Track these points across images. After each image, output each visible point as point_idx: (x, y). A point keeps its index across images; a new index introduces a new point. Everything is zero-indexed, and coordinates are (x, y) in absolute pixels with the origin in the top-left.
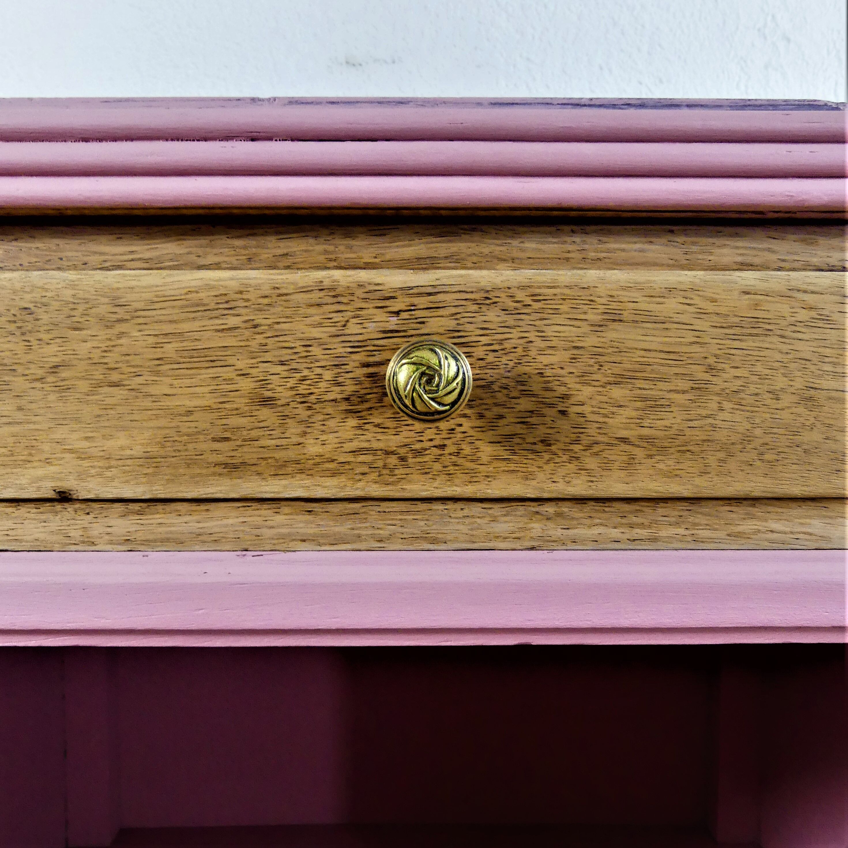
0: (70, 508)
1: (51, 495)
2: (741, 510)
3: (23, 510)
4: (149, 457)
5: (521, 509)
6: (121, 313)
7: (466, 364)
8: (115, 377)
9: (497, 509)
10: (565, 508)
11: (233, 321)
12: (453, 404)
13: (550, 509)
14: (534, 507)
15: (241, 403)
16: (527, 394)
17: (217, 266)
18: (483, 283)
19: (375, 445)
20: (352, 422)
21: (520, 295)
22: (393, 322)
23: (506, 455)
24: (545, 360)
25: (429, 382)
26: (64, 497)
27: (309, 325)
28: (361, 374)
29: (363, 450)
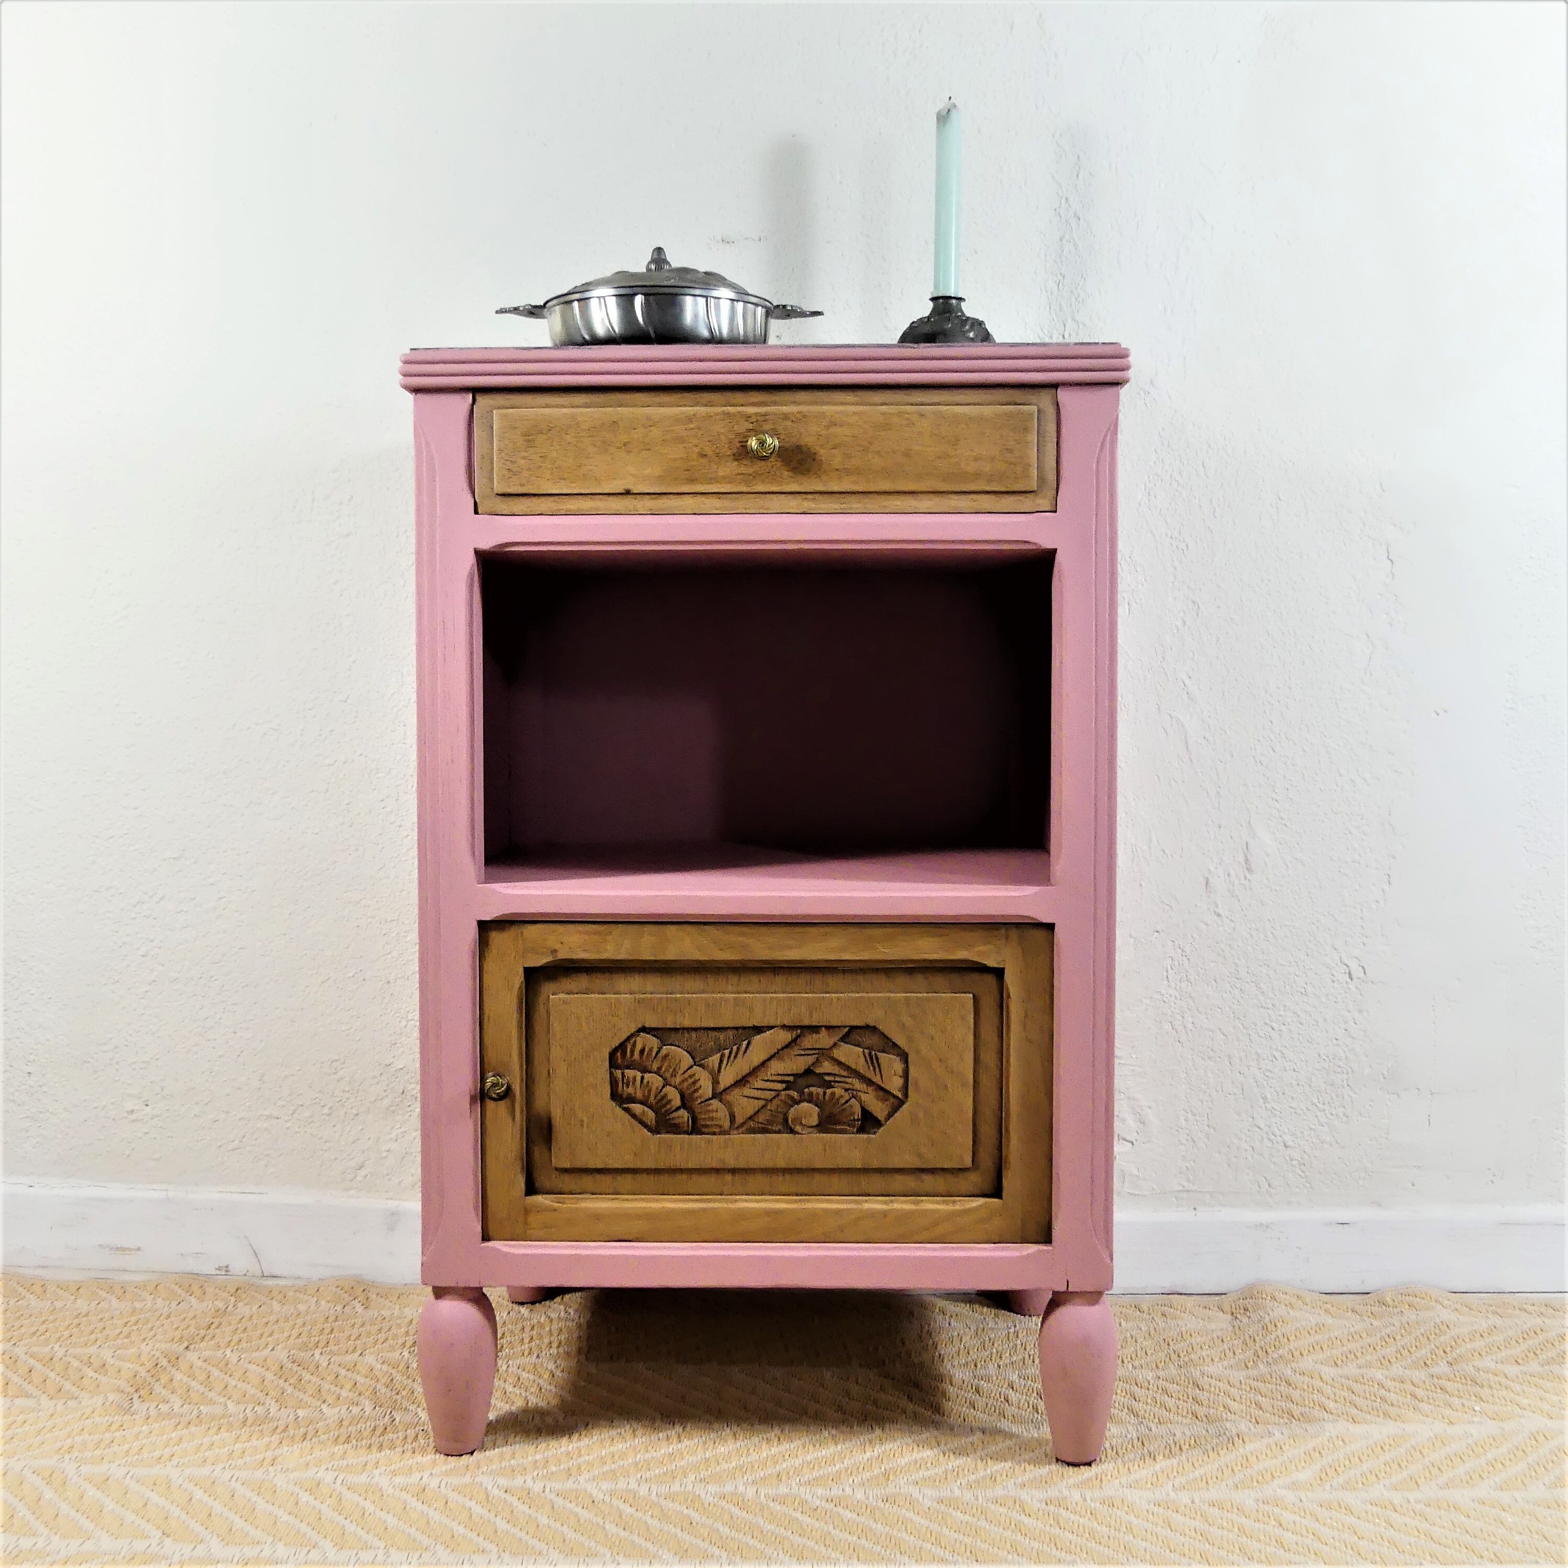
0: (629, 496)
1: (623, 491)
2: (883, 497)
3: (611, 498)
4: (660, 476)
5: (799, 497)
6: (650, 423)
7: (777, 443)
8: (648, 447)
9: (790, 496)
10: (816, 496)
11: (692, 426)
12: (771, 453)
13: (810, 496)
14: (804, 496)
15: (695, 456)
16: (801, 452)
17: (685, 406)
18: (784, 412)
19: (744, 472)
20: (736, 463)
21: (798, 416)
22: (751, 426)
23: (793, 475)
24: (806, 440)
25: (763, 445)
26: (628, 493)
27: (720, 428)
28: (739, 445)
29: (739, 474)
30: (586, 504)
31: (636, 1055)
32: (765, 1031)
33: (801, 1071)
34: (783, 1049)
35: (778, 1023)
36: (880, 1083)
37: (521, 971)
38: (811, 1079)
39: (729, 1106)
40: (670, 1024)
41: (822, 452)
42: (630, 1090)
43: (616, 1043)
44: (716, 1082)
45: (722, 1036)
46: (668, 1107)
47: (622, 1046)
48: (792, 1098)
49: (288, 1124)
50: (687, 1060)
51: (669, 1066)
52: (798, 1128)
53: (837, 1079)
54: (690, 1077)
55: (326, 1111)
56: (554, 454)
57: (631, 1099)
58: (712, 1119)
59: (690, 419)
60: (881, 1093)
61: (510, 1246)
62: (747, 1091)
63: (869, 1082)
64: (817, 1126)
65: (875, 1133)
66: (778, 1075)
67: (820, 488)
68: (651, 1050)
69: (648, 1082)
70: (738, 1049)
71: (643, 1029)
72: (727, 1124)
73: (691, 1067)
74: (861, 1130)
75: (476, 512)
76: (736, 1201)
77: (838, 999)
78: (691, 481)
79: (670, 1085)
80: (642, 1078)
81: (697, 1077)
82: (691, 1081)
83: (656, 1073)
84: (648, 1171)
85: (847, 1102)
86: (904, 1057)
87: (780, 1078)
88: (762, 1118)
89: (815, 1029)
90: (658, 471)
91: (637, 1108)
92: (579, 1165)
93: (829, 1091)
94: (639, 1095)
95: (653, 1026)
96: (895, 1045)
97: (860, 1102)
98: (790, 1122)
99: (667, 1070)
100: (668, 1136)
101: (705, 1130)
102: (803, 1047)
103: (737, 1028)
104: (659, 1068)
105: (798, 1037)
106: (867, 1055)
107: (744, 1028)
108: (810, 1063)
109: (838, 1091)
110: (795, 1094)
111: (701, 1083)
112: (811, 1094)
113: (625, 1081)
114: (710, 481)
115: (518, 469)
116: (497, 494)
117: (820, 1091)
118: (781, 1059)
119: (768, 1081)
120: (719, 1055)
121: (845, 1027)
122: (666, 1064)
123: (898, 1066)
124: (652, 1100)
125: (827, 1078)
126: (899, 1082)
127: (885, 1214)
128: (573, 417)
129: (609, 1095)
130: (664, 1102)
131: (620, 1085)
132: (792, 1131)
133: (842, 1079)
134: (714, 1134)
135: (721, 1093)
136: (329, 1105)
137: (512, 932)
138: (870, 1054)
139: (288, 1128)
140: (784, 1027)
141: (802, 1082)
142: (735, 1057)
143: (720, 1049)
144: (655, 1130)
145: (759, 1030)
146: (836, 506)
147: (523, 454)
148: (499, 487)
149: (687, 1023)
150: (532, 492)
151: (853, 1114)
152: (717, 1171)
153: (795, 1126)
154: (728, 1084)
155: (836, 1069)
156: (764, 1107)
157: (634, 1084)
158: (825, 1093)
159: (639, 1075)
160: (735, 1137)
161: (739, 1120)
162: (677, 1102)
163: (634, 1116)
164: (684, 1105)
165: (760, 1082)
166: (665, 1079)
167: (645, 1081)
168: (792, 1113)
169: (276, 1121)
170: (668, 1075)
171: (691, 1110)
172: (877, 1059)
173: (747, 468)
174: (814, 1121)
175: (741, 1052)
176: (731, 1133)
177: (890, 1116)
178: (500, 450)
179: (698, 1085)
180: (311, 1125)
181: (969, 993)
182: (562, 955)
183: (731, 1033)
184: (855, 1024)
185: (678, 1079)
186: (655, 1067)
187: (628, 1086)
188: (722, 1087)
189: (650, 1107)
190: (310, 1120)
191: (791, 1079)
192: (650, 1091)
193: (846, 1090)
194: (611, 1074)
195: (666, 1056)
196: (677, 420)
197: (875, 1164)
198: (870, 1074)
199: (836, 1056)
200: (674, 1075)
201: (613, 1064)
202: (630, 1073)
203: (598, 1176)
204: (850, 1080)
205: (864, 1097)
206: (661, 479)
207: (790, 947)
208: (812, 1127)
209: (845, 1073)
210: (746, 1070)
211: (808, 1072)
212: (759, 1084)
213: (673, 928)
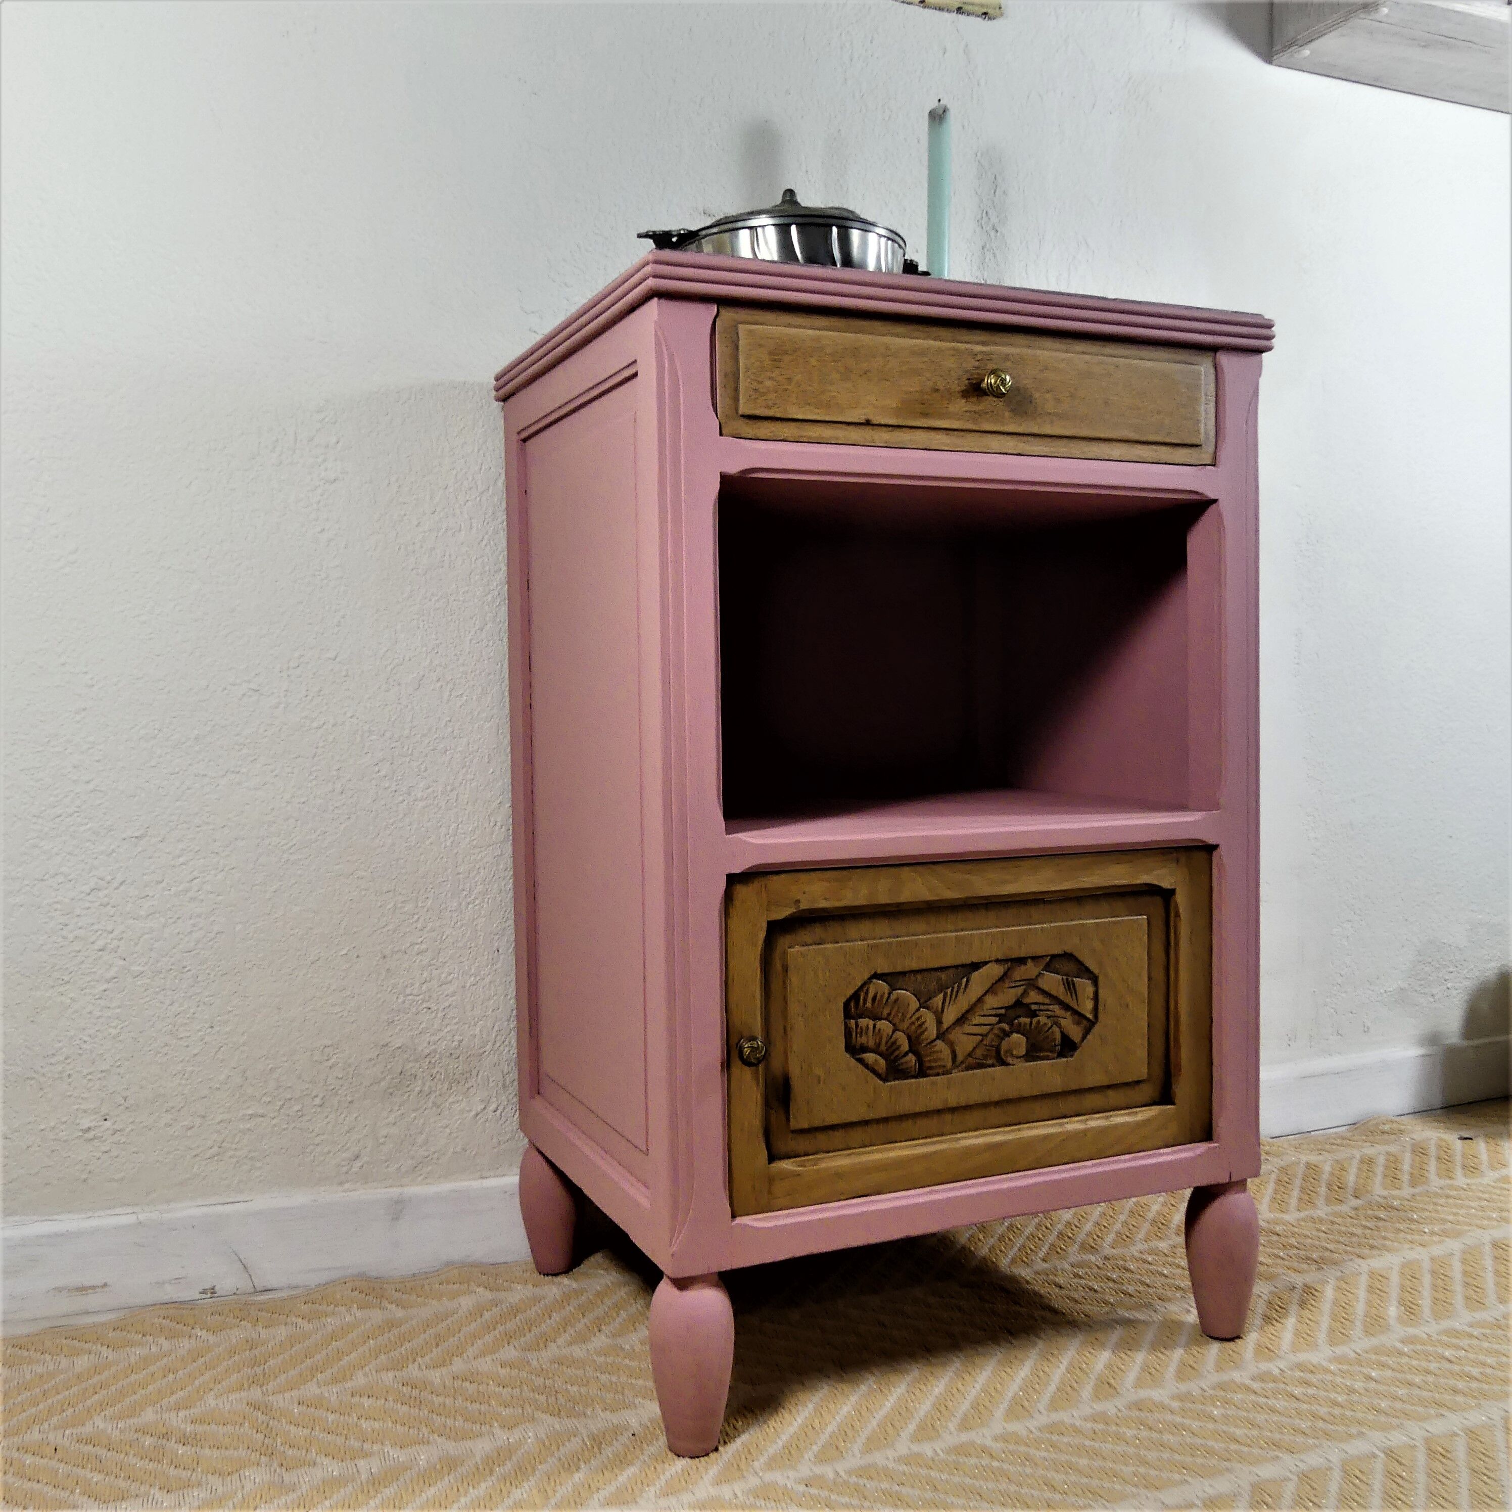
0: (870, 427)
1: (863, 421)
3: (851, 428)
4: (897, 409)
5: (1015, 438)
6: (888, 353)
7: (1011, 381)
8: (887, 377)
9: (1008, 438)
10: (1029, 438)
11: (925, 360)
13: (1025, 438)
14: (1020, 437)
15: (928, 390)
16: (1024, 395)
17: (917, 338)
19: (970, 409)
20: (964, 401)
21: (1017, 357)
22: (977, 364)
23: (1013, 416)
24: (1025, 382)
25: (1003, 383)
26: (868, 423)
27: (950, 363)
28: (967, 382)
29: (966, 411)
30: (827, 432)
31: (869, 1004)
32: (981, 968)
33: (1011, 1002)
34: (996, 982)
35: (993, 958)
36: (1076, 1007)
37: (765, 925)
38: (1019, 1011)
39: (951, 1045)
40: (899, 969)
41: (1037, 395)
42: (863, 1040)
43: (850, 992)
44: (939, 1022)
45: (943, 976)
46: (896, 1053)
47: (855, 996)
48: (1003, 1030)
49: (274, 1122)
50: (914, 1003)
51: (898, 1011)
52: (1010, 1060)
53: (1042, 1007)
54: (918, 1019)
55: (318, 1101)
56: (799, 377)
57: (865, 1049)
58: (936, 1060)
59: (923, 352)
60: (1076, 1017)
61: (759, 1220)
62: (968, 1028)
63: (1066, 1007)
64: (1024, 1056)
65: (1072, 1056)
66: (993, 1009)
67: (1035, 430)
68: (882, 996)
69: (880, 1030)
70: (959, 987)
71: (876, 976)
72: (949, 1064)
73: (918, 1010)
74: (1061, 1055)
75: (721, 434)
76: (959, 1139)
77: (1042, 929)
78: (925, 415)
79: (898, 1030)
80: (875, 1026)
81: (923, 1019)
82: (917, 1024)
83: (886, 1019)
84: (878, 1121)
85: (1049, 1029)
86: (1095, 980)
87: (994, 1012)
88: (979, 1053)
89: (1022, 961)
90: (892, 402)
91: (870, 1057)
92: (817, 1123)
93: (1035, 1020)
94: (871, 1043)
95: (886, 970)
96: (1088, 970)
97: (1060, 1026)
98: (1002, 1052)
99: (896, 1015)
100: (897, 1082)
101: (931, 1072)
102: (1013, 979)
103: (956, 967)
104: (889, 1014)
105: (1009, 969)
106: (1065, 980)
107: (963, 966)
108: (1019, 994)
109: (1043, 1019)
110: (1006, 1026)
111: (927, 1024)
112: (1020, 1024)
113: (859, 1031)
114: (941, 416)
115: (765, 390)
116: (743, 416)
117: (1028, 1020)
118: (996, 994)
119: (984, 1016)
120: (941, 995)
121: (1047, 956)
122: (896, 1009)
123: (1090, 990)
124: (883, 1047)
125: (1034, 1007)
126: (1089, 1005)
127: (1085, 1132)
128: (818, 339)
129: (844, 1049)
130: (894, 1047)
131: (854, 1034)
132: (1004, 1063)
133: (1046, 1007)
134: (938, 1074)
135: (944, 1033)
136: (321, 1095)
137: (756, 885)
138: (1067, 979)
139: (275, 1125)
140: (998, 961)
141: (1012, 1013)
142: (956, 996)
143: (942, 988)
144: (885, 1080)
145: (975, 966)
146: (1046, 449)
147: (769, 374)
148: (744, 409)
149: (915, 966)
150: (778, 415)
151: (1055, 1040)
152: (939, 1112)
153: (1007, 1057)
154: (951, 1023)
155: (1040, 998)
156: (982, 1041)
157: (866, 1033)
158: (1031, 1023)
159: (871, 1023)
160: (956, 1075)
161: (960, 1058)
162: (905, 1047)
163: (867, 1066)
164: (911, 1050)
165: (977, 1017)
166: (894, 1025)
167: (877, 1030)
168: (1004, 1045)
169: (261, 1119)
170: (896, 1021)
171: (917, 1054)
172: (1074, 984)
173: (972, 405)
174: (1023, 1051)
175: (962, 990)
176: (953, 1071)
177: (1084, 1038)
178: (747, 369)
179: (924, 1027)
180: (300, 1120)
181: (1143, 915)
182: (804, 906)
183: (952, 971)
184: (1055, 952)
185: (905, 1026)
186: (886, 1012)
187: (861, 1036)
188: (945, 1025)
189: (881, 1054)
190: (300, 1113)
191: (1002, 1011)
192: (881, 1039)
193: (1049, 1017)
194: (846, 1024)
195: (896, 1000)
196: (913, 353)
197: (1074, 1087)
198: (1067, 999)
199: (1041, 986)
200: (903, 1020)
201: (848, 1015)
202: (863, 1022)
203: (831, 1132)
204: (1052, 1007)
205: (1063, 1022)
206: (898, 412)
207: (1004, 882)
208: (1021, 1057)
209: (1047, 1001)
210: (965, 1007)
211: (1018, 1003)
212: (977, 1020)
213: (906, 869)
